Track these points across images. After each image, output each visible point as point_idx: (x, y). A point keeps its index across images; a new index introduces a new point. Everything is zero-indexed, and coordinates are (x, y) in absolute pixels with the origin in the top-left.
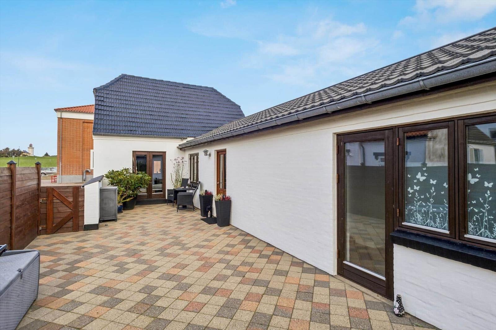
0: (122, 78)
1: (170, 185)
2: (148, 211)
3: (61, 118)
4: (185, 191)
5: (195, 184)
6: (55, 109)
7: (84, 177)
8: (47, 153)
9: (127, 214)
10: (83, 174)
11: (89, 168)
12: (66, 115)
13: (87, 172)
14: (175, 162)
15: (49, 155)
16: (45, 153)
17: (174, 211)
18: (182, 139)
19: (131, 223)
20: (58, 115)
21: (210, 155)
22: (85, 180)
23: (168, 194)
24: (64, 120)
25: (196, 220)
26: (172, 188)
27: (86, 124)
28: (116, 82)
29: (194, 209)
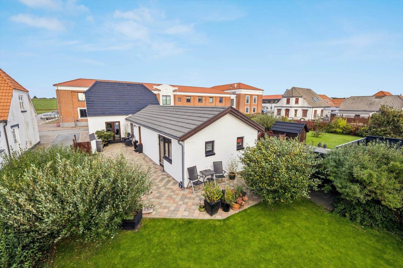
0: (96, 84)
1: (123, 136)
2: (114, 147)
3: (58, 90)
4: (129, 139)
5: (133, 136)
6: (53, 85)
7: (76, 124)
8: (35, 96)
9: (106, 148)
10: (75, 122)
11: (78, 119)
12: (60, 88)
13: (77, 120)
14: (124, 126)
15: (37, 97)
16: (34, 96)
17: (124, 147)
18: (127, 115)
19: (109, 152)
20: (56, 88)
21: (136, 127)
22: (76, 125)
23: (122, 139)
24: (60, 91)
25: (132, 151)
26: (124, 137)
27: (73, 93)
28: (93, 86)
29: (132, 146)
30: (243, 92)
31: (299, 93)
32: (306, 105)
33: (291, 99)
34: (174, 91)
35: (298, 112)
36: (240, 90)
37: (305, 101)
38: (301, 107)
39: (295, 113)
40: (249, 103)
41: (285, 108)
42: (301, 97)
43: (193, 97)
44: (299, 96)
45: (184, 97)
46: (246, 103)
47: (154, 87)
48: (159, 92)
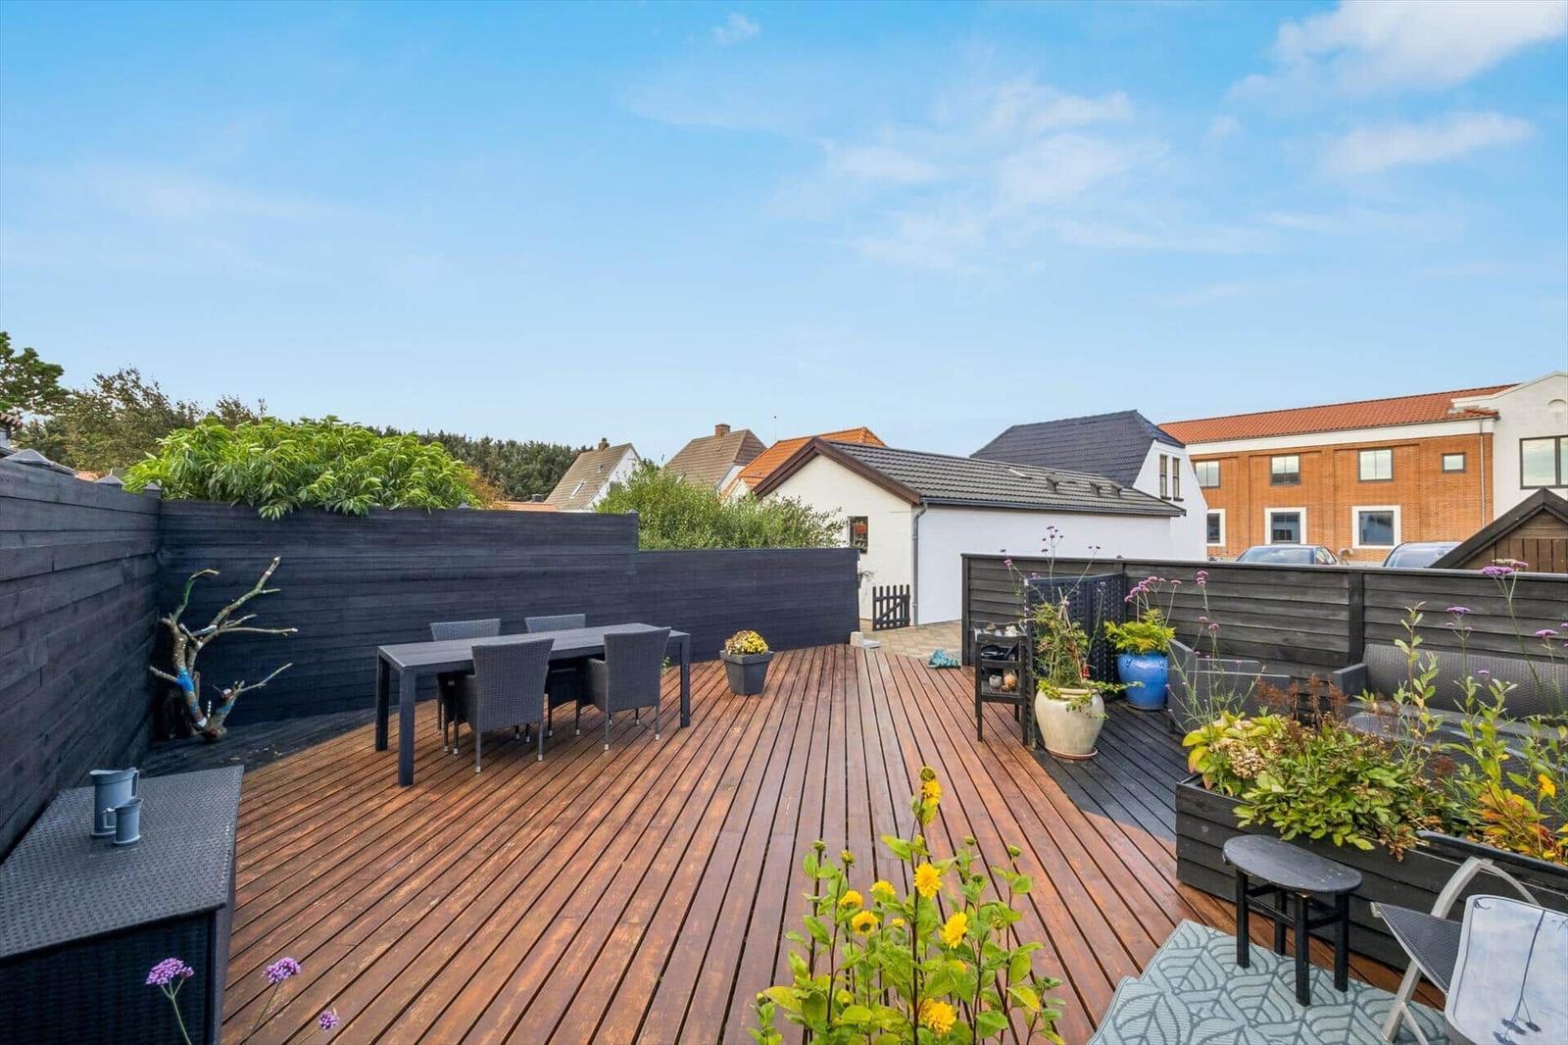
47: (1456, 405)
48: (1488, 426)
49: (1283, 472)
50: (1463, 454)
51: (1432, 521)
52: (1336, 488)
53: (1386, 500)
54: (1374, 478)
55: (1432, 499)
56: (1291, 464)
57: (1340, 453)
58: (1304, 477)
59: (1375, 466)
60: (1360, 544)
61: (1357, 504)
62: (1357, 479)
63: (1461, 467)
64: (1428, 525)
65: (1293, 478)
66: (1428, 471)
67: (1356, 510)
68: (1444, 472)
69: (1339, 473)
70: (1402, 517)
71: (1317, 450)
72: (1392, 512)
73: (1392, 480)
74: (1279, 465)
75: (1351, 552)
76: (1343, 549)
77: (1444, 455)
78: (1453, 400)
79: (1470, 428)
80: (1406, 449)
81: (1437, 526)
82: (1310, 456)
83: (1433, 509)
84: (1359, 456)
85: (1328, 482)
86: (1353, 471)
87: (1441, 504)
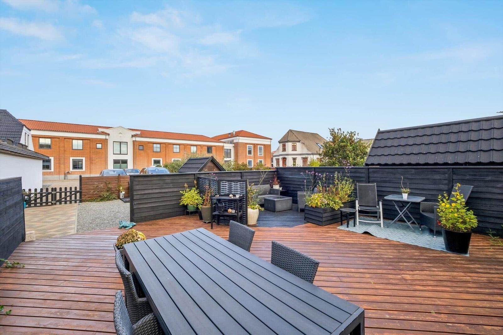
30: (242, 140)
31: (296, 137)
32: (305, 151)
33: (287, 144)
34: (133, 136)
35: (297, 161)
36: (238, 137)
37: (304, 146)
38: (300, 155)
39: (294, 162)
40: (252, 155)
41: (282, 157)
42: (299, 142)
43: (164, 145)
44: (297, 140)
45: (149, 144)
46: (248, 155)
47: (99, 130)
48: (107, 137)
49: (44, 144)
50: (101, 144)
51: (94, 162)
52: (65, 151)
53: (81, 156)
54: (77, 148)
55: (94, 156)
56: (48, 141)
57: (66, 140)
58: (52, 146)
59: (77, 144)
60: (73, 169)
61: (72, 157)
62: (71, 148)
63: (101, 147)
64: (93, 163)
65: (48, 146)
66: (93, 148)
67: (71, 159)
68: (97, 148)
69: (66, 146)
70: (85, 161)
71: (58, 138)
72: (82, 159)
73: (82, 150)
74: (42, 141)
75: (70, 172)
76: (67, 171)
77: (97, 143)
78: (99, 129)
79: (103, 137)
80: (86, 141)
81: (95, 164)
82: (55, 139)
83: (94, 159)
84: (72, 141)
85: (62, 149)
86: (71, 146)
87: (96, 157)
